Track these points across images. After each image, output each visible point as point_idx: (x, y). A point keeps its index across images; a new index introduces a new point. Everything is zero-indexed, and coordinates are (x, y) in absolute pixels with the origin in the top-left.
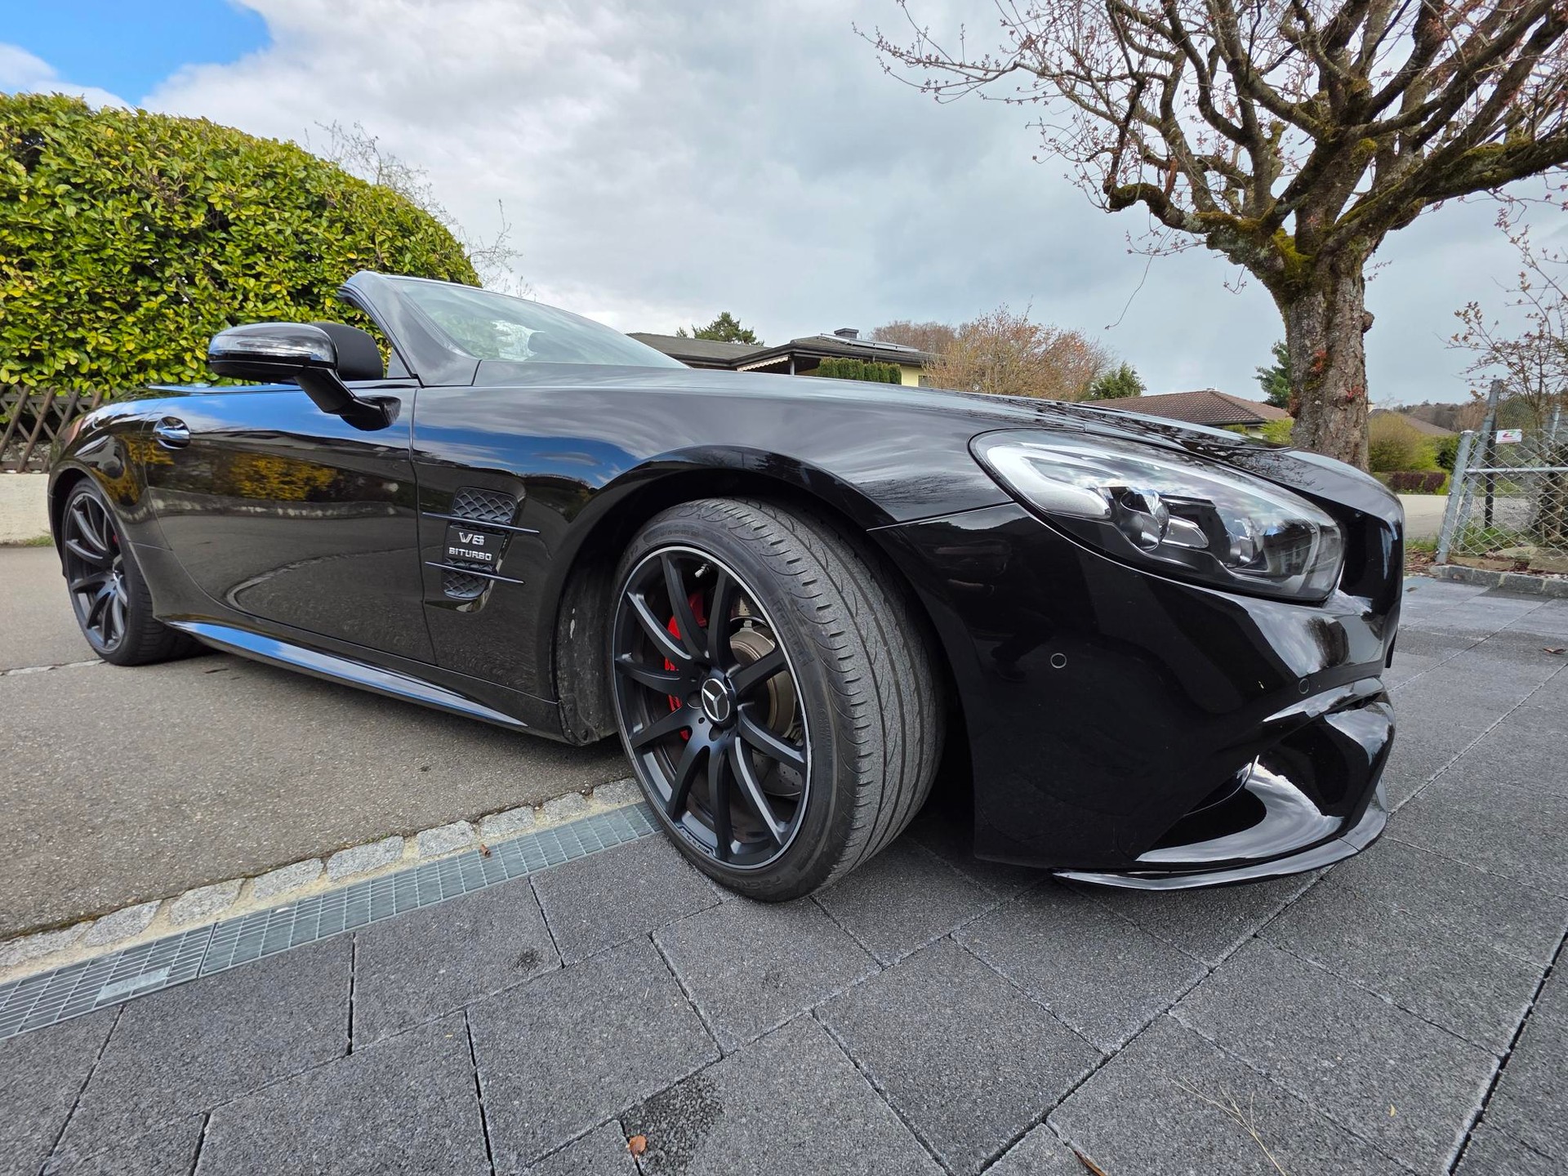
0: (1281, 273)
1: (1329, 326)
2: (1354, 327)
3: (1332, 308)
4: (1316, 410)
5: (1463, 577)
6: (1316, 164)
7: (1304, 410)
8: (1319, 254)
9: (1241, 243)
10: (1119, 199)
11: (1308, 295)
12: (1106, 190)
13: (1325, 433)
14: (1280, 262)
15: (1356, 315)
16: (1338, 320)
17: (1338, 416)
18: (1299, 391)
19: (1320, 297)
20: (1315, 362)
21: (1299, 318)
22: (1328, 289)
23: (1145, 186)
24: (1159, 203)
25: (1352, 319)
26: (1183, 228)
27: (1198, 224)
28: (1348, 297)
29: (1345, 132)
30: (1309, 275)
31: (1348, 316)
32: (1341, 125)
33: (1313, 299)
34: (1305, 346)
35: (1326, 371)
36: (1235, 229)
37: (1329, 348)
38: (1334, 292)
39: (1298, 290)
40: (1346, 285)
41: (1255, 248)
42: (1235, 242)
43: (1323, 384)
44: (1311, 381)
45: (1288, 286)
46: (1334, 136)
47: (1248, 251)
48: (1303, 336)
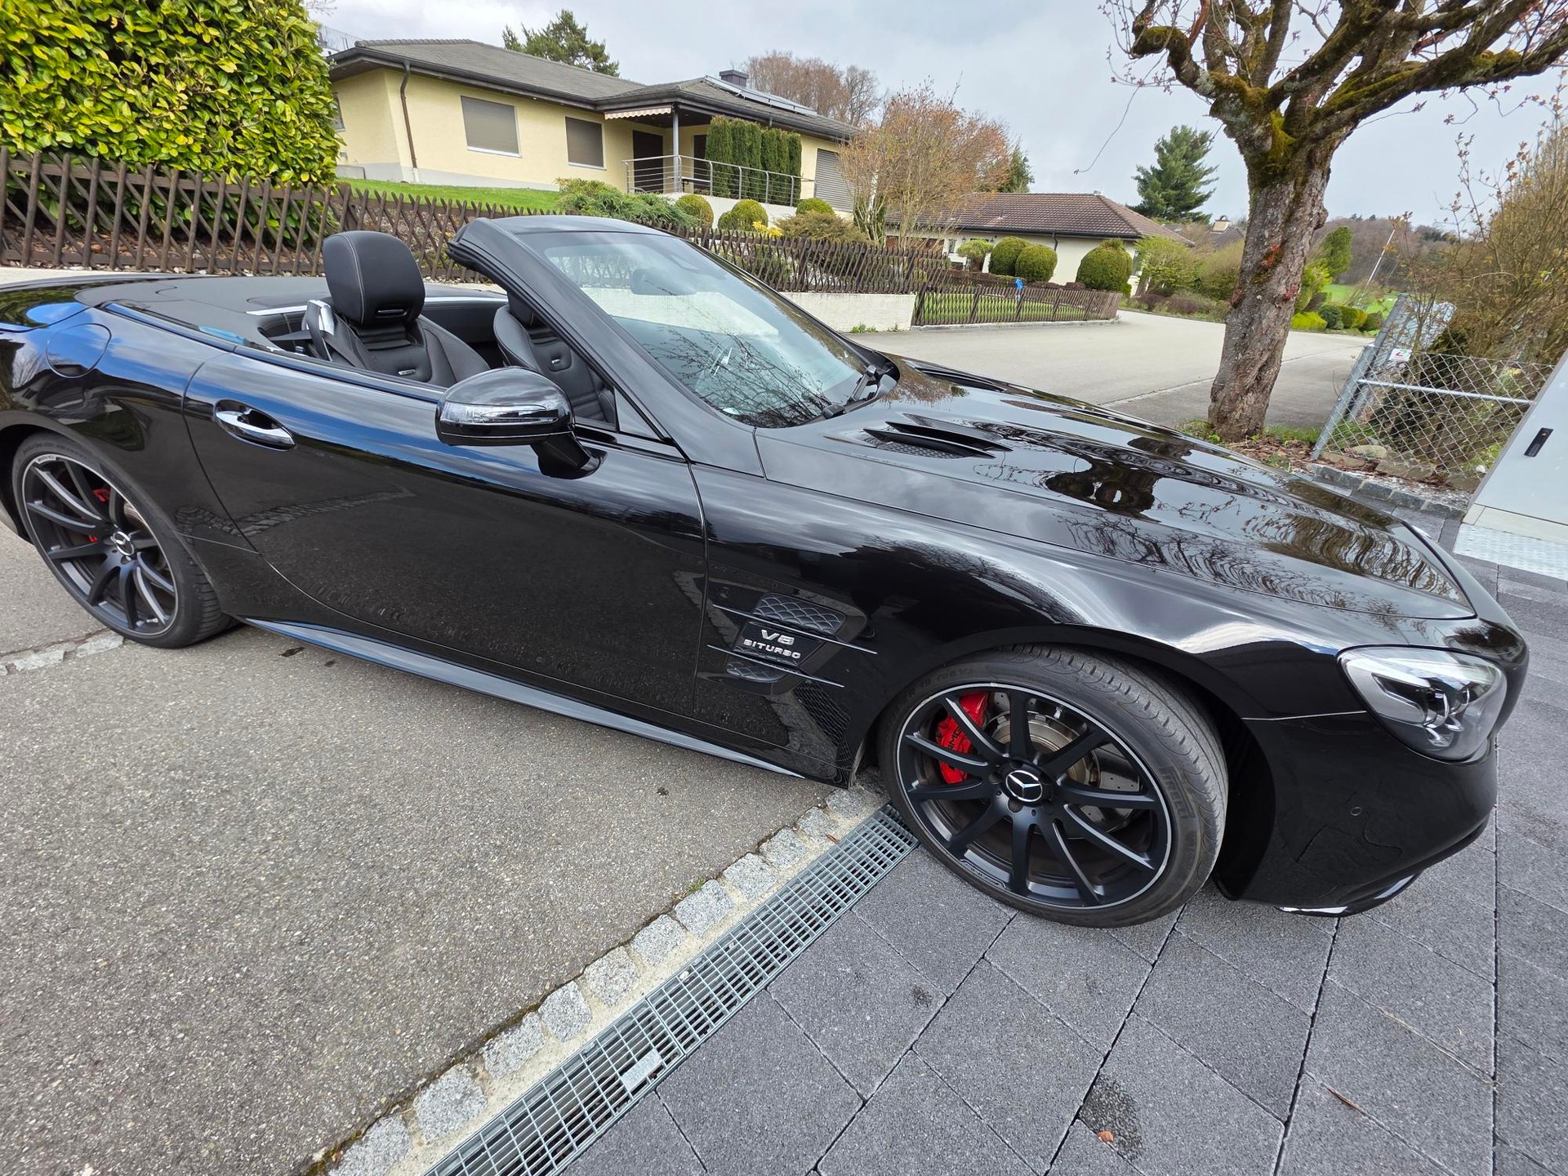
0: (1266, 154)
1: (1289, 219)
2: (1310, 224)
3: (1297, 201)
4: (1256, 304)
5: (1332, 478)
6: (1341, 46)
7: (1246, 302)
8: (1304, 139)
9: (1242, 117)
10: (1144, 45)
11: (1281, 183)
12: (1137, 30)
13: (1256, 329)
14: (1270, 141)
15: (1315, 212)
16: (1298, 214)
17: (1272, 313)
18: (1245, 282)
19: (1291, 187)
20: (1267, 256)
21: (1267, 206)
22: (1300, 179)
23: (1175, 31)
24: (1179, 57)
25: (1311, 215)
26: (1195, 88)
27: (1210, 86)
28: (1314, 190)
29: (1381, 15)
30: (1288, 161)
31: (1308, 212)
32: (1380, 5)
33: (1285, 187)
34: (1263, 236)
35: (1274, 266)
36: (1242, 100)
37: (1284, 243)
38: (1304, 183)
39: (1275, 175)
40: (1316, 178)
41: (1253, 123)
42: (1237, 114)
43: (1269, 280)
44: (1259, 275)
45: (1268, 169)
46: (1369, 18)
47: (1246, 127)
48: (1264, 226)
